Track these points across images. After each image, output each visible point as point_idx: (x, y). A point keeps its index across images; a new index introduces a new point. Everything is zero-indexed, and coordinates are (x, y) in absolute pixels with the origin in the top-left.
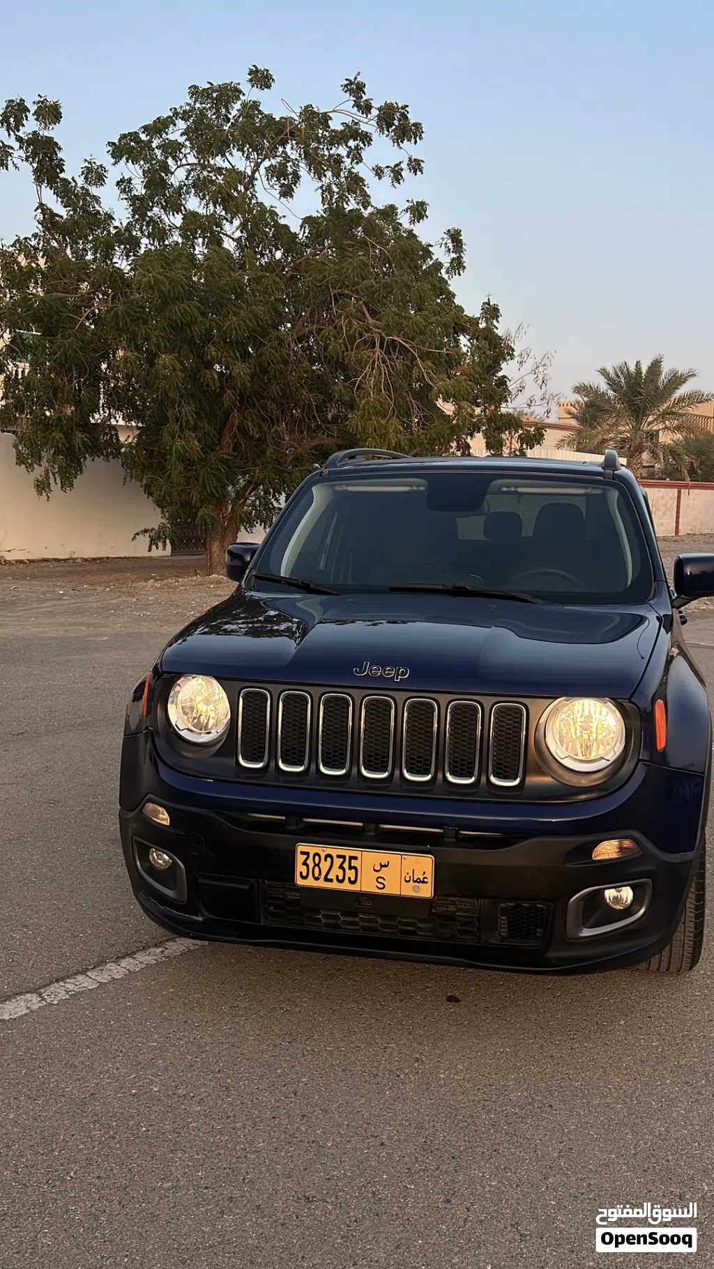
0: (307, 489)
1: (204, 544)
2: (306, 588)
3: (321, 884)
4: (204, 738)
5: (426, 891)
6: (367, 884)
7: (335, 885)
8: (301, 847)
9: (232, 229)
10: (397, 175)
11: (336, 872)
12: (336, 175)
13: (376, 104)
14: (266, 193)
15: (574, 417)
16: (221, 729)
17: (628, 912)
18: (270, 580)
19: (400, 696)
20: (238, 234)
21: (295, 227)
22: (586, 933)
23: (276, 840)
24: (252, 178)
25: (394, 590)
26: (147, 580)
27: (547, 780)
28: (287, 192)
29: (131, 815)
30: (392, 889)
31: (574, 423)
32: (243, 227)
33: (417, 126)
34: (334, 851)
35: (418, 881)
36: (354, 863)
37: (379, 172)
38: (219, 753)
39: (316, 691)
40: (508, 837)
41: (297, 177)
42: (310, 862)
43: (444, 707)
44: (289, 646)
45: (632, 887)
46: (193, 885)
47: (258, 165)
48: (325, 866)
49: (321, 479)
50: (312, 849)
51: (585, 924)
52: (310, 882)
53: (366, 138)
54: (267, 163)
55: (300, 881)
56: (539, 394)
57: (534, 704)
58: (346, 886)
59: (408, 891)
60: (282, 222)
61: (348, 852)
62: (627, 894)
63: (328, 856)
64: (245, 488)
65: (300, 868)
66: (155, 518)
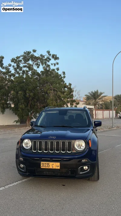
0: (42, 113)
1: (25, 122)
2: (42, 127)
3: (44, 168)
4: (28, 148)
5: (59, 168)
6: (51, 167)
7: (46, 168)
8: (42, 162)
9: (30, 73)
10: (55, 65)
11: (46, 166)
12: (46, 65)
13: (52, 54)
14: (35, 67)
15: (85, 99)
16: (30, 147)
17: (87, 170)
18: (36, 126)
19: (55, 141)
20: (31, 74)
21: (39, 72)
22: (81, 173)
23: (38, 162)
24: (33, 65)
25: (54, 127)
26: (16, 128)
27: (75, 151)
28: (38, 67)
29: (17, 160)
30: (54, 168)
31: (85, 100)
32: (32, 73)
33: (58, 57)
34: (46, 163)
35: (58, 166)
36: (49, 164)
37: (52, 64)
38: (30, 150)
39: (43, 140)
40: (70, 159)
41: (39, 65)
42: (43, 164)
43: (61, 142)
44: (39, 135)
45: (87, 166)
46: (27, 169)
47: (34, 63)
48: (45, 165)
49: (44, 111)
50: (43, 163)
51: (81, 172)
52: (43, 167)
53: (50, 59)
54: (35, 63)
55: (41, 167)
56: (78, 97)
57: (73, 141)
58: (48, 168)
59: (57, 168)
60: (38, 72)
61: (48, 163)
62: (87, 167)
63: (45, 163)
64: (32, 113)
65: (41, 165)
66: (17, 118)
